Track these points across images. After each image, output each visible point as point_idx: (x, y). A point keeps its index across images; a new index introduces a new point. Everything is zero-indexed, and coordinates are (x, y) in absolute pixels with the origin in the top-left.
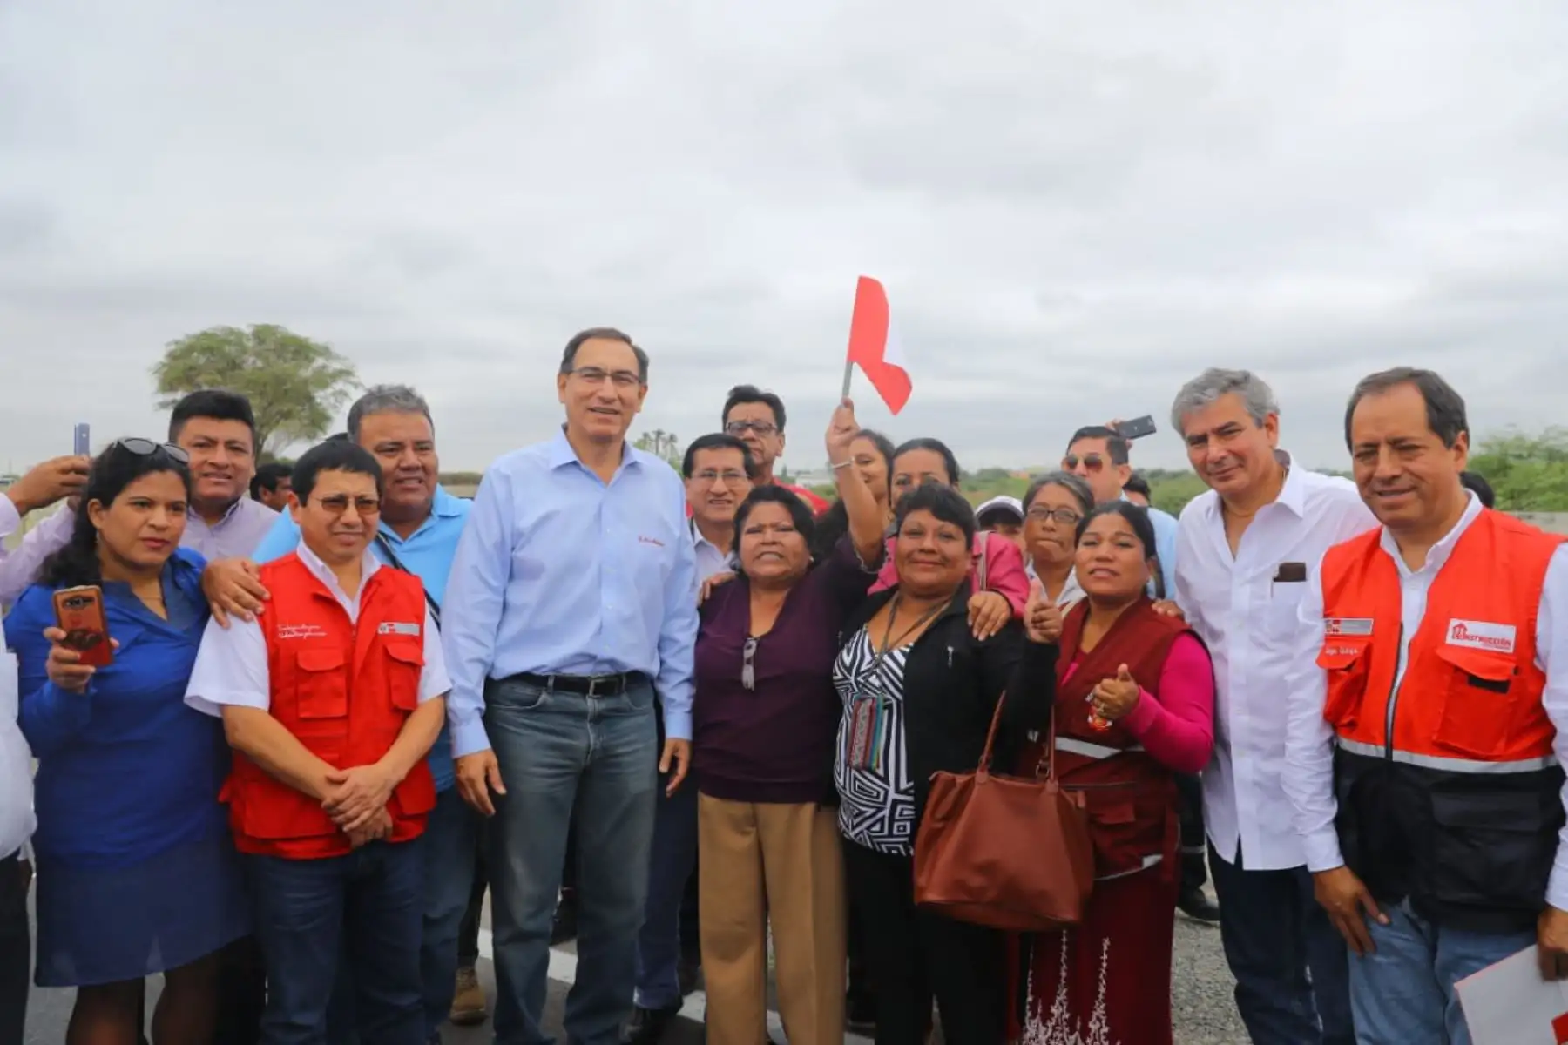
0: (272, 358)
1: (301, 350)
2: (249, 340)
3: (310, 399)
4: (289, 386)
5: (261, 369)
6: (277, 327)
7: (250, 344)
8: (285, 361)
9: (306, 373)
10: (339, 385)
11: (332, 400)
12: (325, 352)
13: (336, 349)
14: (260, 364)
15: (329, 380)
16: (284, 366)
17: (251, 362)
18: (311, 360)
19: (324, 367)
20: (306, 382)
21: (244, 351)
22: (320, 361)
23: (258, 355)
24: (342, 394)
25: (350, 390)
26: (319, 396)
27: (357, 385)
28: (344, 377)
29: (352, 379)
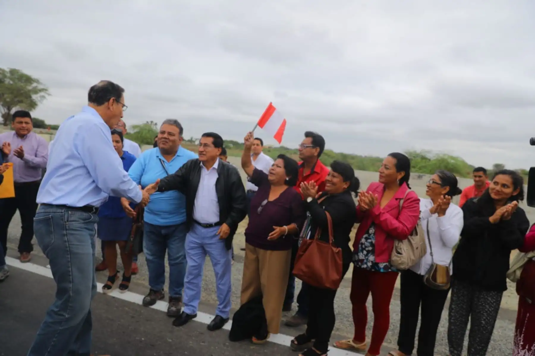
0: (16, 81)
1: (29, 80)
2: (7, 73)
3: (30, 97)
4: (22, 92)
5: (12, 84)
6: (19, 70)
7: (8, 75)
8: (22, 82)
9: (30, 88)
10: (42, 94)
11: (39, 99)
12: (37, 81)
13: (41, 81)
14: (11, 82)
15: (38, 91)
16: (21, 84)
17: (7, 81)
18: (31, 83)
19: (36, 87)
20: (29, 91)
21: (5, 76)
22: (35, 85)
23: (11, 79)
24: (43, 97)
25: (46, 96)
26: (34, 97)
27: (49, 95)
28: (44, 91)
29: (47, 92)
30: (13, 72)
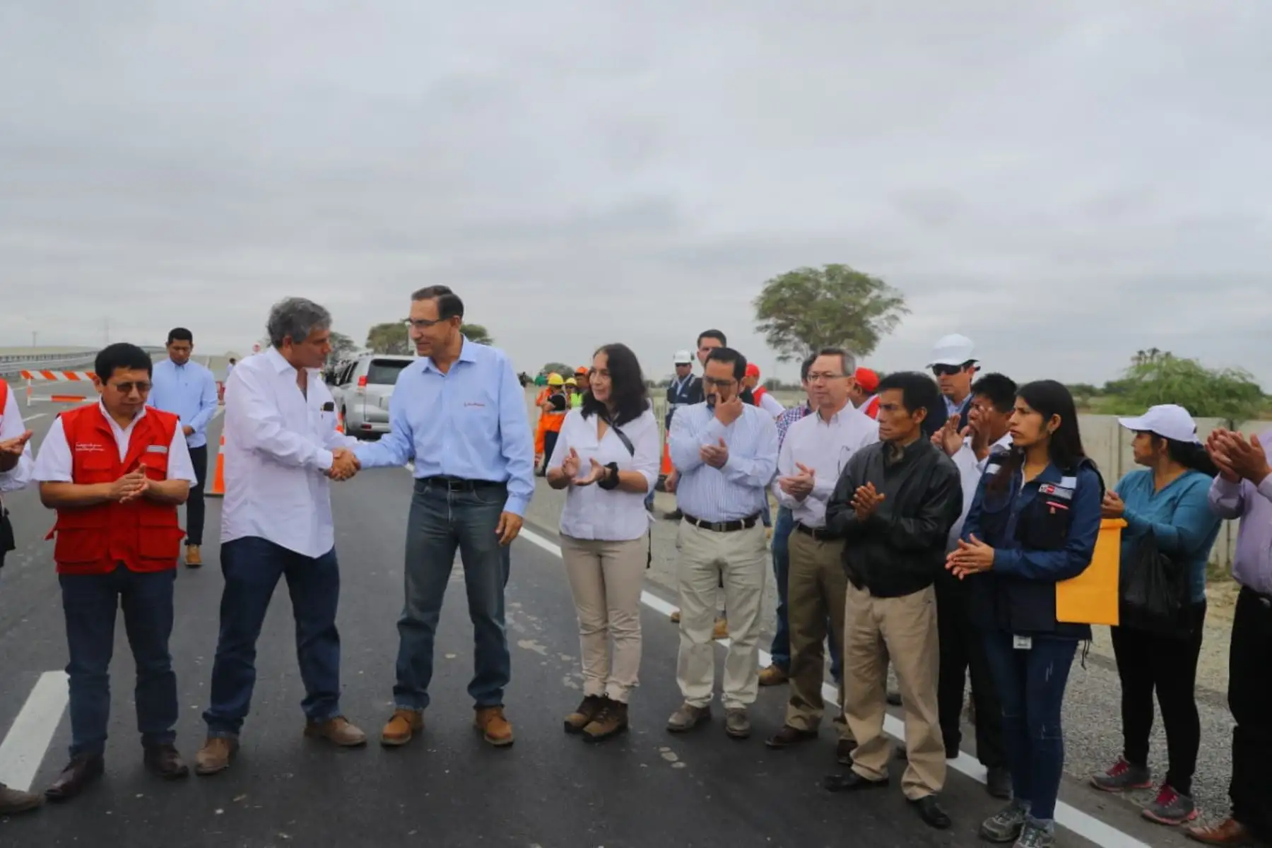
0: (839, 290)
1: (861, 283)
2: (822, 277)
3: (865, 322)
4: (851, 313)
5: (830, 299)
6: (844, 266)
7: (824, 280)
8: (849, 292)
9: (865, 302)
10: (891, 311)
11: (885, 324)
12: (880, 284)
13: (887, 282)
14: (830, 296)
15: (883, 307)
16: (848, 297)
17: (822, 294)
18: (867, 292)
19: (879, 297)
20: (864, 309)
21: (818, 284)
22: (874, 293)
23: (829, 288)
24: (895, 318)
25: (899, 314)
26: (874, 320)
27: (905, 311)
28: (896, 305)
29: (903, 306)
30: (833, 271)
